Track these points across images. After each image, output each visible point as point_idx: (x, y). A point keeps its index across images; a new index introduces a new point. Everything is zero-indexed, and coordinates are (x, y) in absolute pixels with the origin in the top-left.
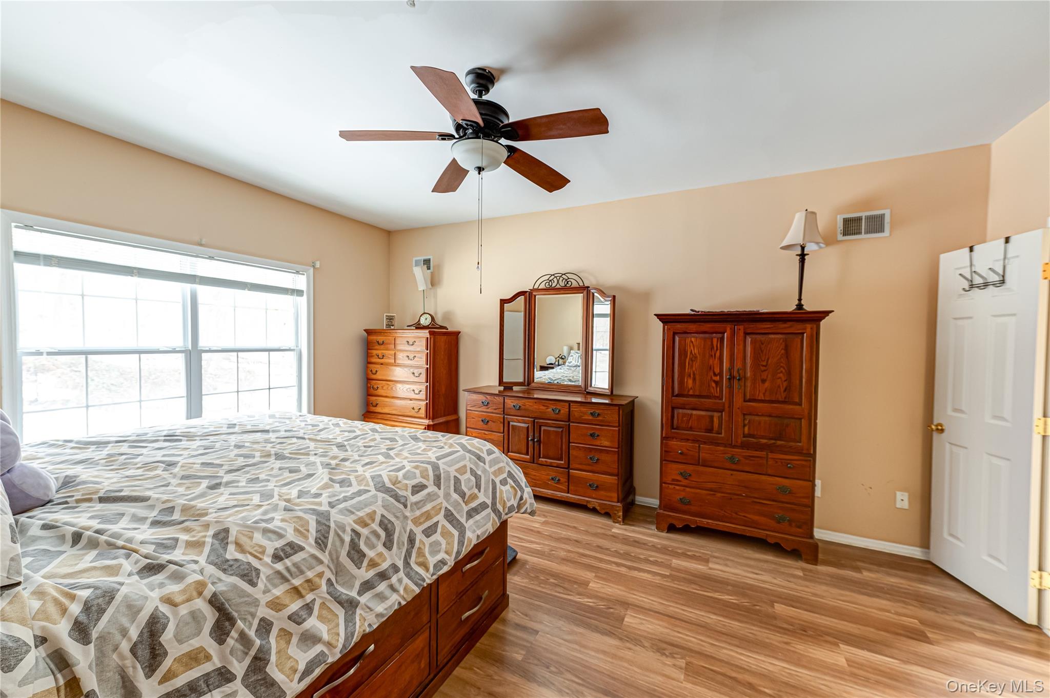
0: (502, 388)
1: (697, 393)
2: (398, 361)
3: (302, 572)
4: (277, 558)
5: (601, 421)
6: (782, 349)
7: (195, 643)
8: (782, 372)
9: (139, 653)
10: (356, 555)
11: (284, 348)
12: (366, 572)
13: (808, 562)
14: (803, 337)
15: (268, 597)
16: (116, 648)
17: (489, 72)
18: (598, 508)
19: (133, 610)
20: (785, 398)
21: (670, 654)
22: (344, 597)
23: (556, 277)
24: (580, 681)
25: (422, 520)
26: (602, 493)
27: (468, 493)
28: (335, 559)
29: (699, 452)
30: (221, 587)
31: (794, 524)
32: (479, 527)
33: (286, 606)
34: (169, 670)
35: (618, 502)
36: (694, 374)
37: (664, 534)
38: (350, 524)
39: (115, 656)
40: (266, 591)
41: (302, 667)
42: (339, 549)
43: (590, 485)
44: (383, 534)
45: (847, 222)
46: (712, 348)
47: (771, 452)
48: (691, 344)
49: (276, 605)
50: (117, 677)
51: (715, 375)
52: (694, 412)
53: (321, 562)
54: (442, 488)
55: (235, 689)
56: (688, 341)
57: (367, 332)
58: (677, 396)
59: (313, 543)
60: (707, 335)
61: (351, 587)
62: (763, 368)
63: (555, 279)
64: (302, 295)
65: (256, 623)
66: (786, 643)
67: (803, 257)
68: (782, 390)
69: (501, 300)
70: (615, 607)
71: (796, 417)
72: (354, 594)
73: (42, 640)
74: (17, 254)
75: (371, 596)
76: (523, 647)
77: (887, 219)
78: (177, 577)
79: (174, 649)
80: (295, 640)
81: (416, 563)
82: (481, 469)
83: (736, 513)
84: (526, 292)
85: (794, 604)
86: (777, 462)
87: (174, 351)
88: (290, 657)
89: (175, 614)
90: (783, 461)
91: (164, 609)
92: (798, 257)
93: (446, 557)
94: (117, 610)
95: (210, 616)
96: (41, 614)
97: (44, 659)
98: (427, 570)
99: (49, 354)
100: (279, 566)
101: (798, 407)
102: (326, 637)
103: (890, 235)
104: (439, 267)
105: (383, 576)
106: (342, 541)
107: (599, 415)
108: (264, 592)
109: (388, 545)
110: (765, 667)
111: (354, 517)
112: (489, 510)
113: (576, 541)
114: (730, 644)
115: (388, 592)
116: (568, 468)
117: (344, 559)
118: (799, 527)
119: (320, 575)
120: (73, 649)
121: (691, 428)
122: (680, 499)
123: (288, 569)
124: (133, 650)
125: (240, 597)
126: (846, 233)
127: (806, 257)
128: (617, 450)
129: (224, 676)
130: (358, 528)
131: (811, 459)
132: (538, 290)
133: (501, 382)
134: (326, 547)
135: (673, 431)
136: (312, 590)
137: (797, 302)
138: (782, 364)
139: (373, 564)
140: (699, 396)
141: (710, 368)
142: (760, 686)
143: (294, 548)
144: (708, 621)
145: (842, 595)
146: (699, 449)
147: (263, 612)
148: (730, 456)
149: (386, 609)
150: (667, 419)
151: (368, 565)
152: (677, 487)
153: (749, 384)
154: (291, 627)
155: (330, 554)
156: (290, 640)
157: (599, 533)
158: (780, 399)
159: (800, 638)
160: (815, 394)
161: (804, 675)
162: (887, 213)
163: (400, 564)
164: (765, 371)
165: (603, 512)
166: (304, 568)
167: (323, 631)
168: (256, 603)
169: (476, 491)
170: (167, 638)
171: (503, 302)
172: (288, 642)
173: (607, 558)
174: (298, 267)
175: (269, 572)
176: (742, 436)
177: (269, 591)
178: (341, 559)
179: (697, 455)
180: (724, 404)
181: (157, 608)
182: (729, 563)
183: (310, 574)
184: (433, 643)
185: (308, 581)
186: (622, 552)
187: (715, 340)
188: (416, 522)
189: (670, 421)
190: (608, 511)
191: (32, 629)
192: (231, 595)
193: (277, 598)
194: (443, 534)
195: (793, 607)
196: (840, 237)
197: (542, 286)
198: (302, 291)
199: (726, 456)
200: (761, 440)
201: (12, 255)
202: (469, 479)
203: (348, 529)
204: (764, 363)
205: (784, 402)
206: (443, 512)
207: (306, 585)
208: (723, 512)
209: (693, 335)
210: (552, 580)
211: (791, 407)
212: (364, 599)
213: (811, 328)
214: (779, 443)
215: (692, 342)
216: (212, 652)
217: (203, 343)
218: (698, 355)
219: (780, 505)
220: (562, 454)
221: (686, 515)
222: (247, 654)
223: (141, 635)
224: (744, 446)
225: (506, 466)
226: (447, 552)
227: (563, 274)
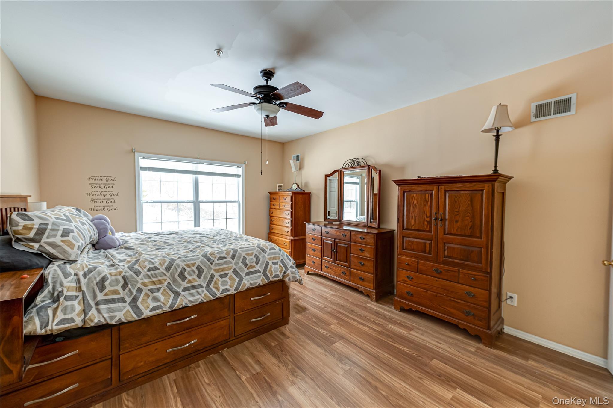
0: (327, 223)
1: (417, 228)
2: (280, 208)
3: (157, 277)
4: (149, 270)
5: (366, 242)
6: (469, 201)
7: (115, 288)
8: (468, 216)
9: (98, 285)
10: (182, 276)
11: (233, 201)
12: (187, 284)
13: (485, 345)
14: (483, 193)
15: (142, 281)
16: (92, 282)
17: (268, 70)
18: (364, 292)
19: (99, 274)
20: (471, 233)
21: (345, 363)
22: (174, 290)
23: (353, 161)
24: (291, 360)
25: (219, 271)
26: (366, 283)
27: (249, 264)
28: (172, 276)
29: (418, 265)
30: (127, 274)
31: (477, 318)
32: (252, 280)
33: (148, 286)
34: (106, 293)
35: (374, 289)
36: (415, 217)
37: (398, 312)
38: (182, 265)
39: (92, 284)
40: (142, 279)
41: (151, 307)
42: (175, 273)
43: (360, 278)
44: (197, 272)
45: (538, 107)
46: (426, 200)
47: (462, 269)
48: (413, 198)
49: (144, 285)
50: (92, 290)
51: (427, 217)
52: (415, 240)
53: (166, 275)
54: (235, 260)
55: (126, 305)
56: (412, 196)
57: (270, 194)
58: (406, 229)
59: (164, 268)
60: (422, 192)
61: (179, 288)
62: (456, 213)
63: (353, 162)
64: (240, 177)
65: (136, 288)
66: (420, 378)
67: (498, 136)
68: (469, 228)
69: (325, 175)
70: (335, 337)
71: (478, 246)
72: (180, 291)
73: (76, 275)
74: (141, 168)
75: (188, 293)
76: (277, 341)
77: (573, 101)
78: (116, 269)
79: (108, 288)
80: (150, 298)
81: (214, 287)
82: (262, 255)
83: (440, 306)
84: (339, 170)
85: (448, 362)
86: (465, 276)
87: (190, 202)
88: (148, 303)
89: (111, 278)
90: (470, 275)
91: (108, 276)
92: (495, 137)
93: (230, 288)
94: (95, 273)
95: (122, 282)
96: (78, 269)
97: (75, 279)
98: (219, 291)
99: (150, 203)
100: (149, 273)
101: (479, 240)
102: (162, 300)
103: (576, 113)
104: (303, 159)
105: (194, 287)
106: (177, 270)
107: (364, 238)
108: (141, 279)
109: (199, 276)
110: (394, 384)
111: (185, 263)
112: (261, 274)
113: (342, 306)
114: (383, 368)
115: (196, 294)
116: (350, 267)
117: (176, 276)
118: (480, 321)
119: (165, 280)
120: (82, 278)
121: (413, 249)
122: (407, 292)
123: (152, 275)
124: (97, 284)
125: (132, 279)
126: (538, 115)
127: (500, 137)
128: (373, 259)
129: (123, 300)
130: (185, 267)
131: (489, 276)
132: (345, 169)
133: (325, 219)
134: (169, 271)
135: (404, 250)
136: (161, 284)
137: (493, 168)
138: (468, 211)
139: (190, 282)
140: (418, 230)
141: (424, 213)
142: (381, 389)
143: (156, 268)
144: (381, 356)
145: (494, 368)
146: (418, 263)
147: (139, 285)
148: (436, 269)
149: (194, 300)
150: (400, 243)
151: (188, 282)
152: (406, 285)
153: (447, 222)
154: (149, 293)
155: (171, 274)
156: (149, 298)
157: (358, 305)
158: (467, 234)
159: (432, 379)
160: (491, 231)
161: (415, 394)
162: (574, 97)
163: (204, 285)
164: (457, 215)
165: (366, 294)
166: (158, 276)
167: (162, 298)
168: (137, 282)
169: (255, 264)
170: (107, 283)
171: (326, 176)
172: (148, 298)
173: (351, 316)
174: (238, 164)
175: (145, 274)
176: (443, 257)
177: (143, 279)
178: (175, 276)
179: (417, 266)
180: (432, 235)
181: (106, 275)
182: (425, 334)
183: (160, 278)
184: (232, 326)
185: (159, 280)
186: (363, 315)
187: (427, 195)
188: (215, 270)
189: (401, 244)
190: (368, 294)
191: (75, 271)
192: (129, 278)
193: (145, 282)
194: (230, 279)
195: (446, 364)
196: (533, 119)
197: (347, 167)
198: (240, 175)
199: (434, 269)
200: (455, 260)
201: (139, 168)
202: (252, 259)
203: (181, 267)
204: (457, 210)
205: (470, 236)
206: (232, 270)
207: (158, 282)
208: (432, 304)
209: (414, 192)
210: (314, 320)
211: (475, 239)
212: (183, 293)
213: (488, 187)
214: (467, 263)
215: (414, 197)
216: (121, 292)
217: (200, 199)
218: (417, 205)
219: (468, 304)
220: (347, 259)
221: (410, 302)
222: (131, 296)
223: (100, 280)
224: (445, 263)
225: (281, 257)
226: (230, 286)
227: (357, 159)
